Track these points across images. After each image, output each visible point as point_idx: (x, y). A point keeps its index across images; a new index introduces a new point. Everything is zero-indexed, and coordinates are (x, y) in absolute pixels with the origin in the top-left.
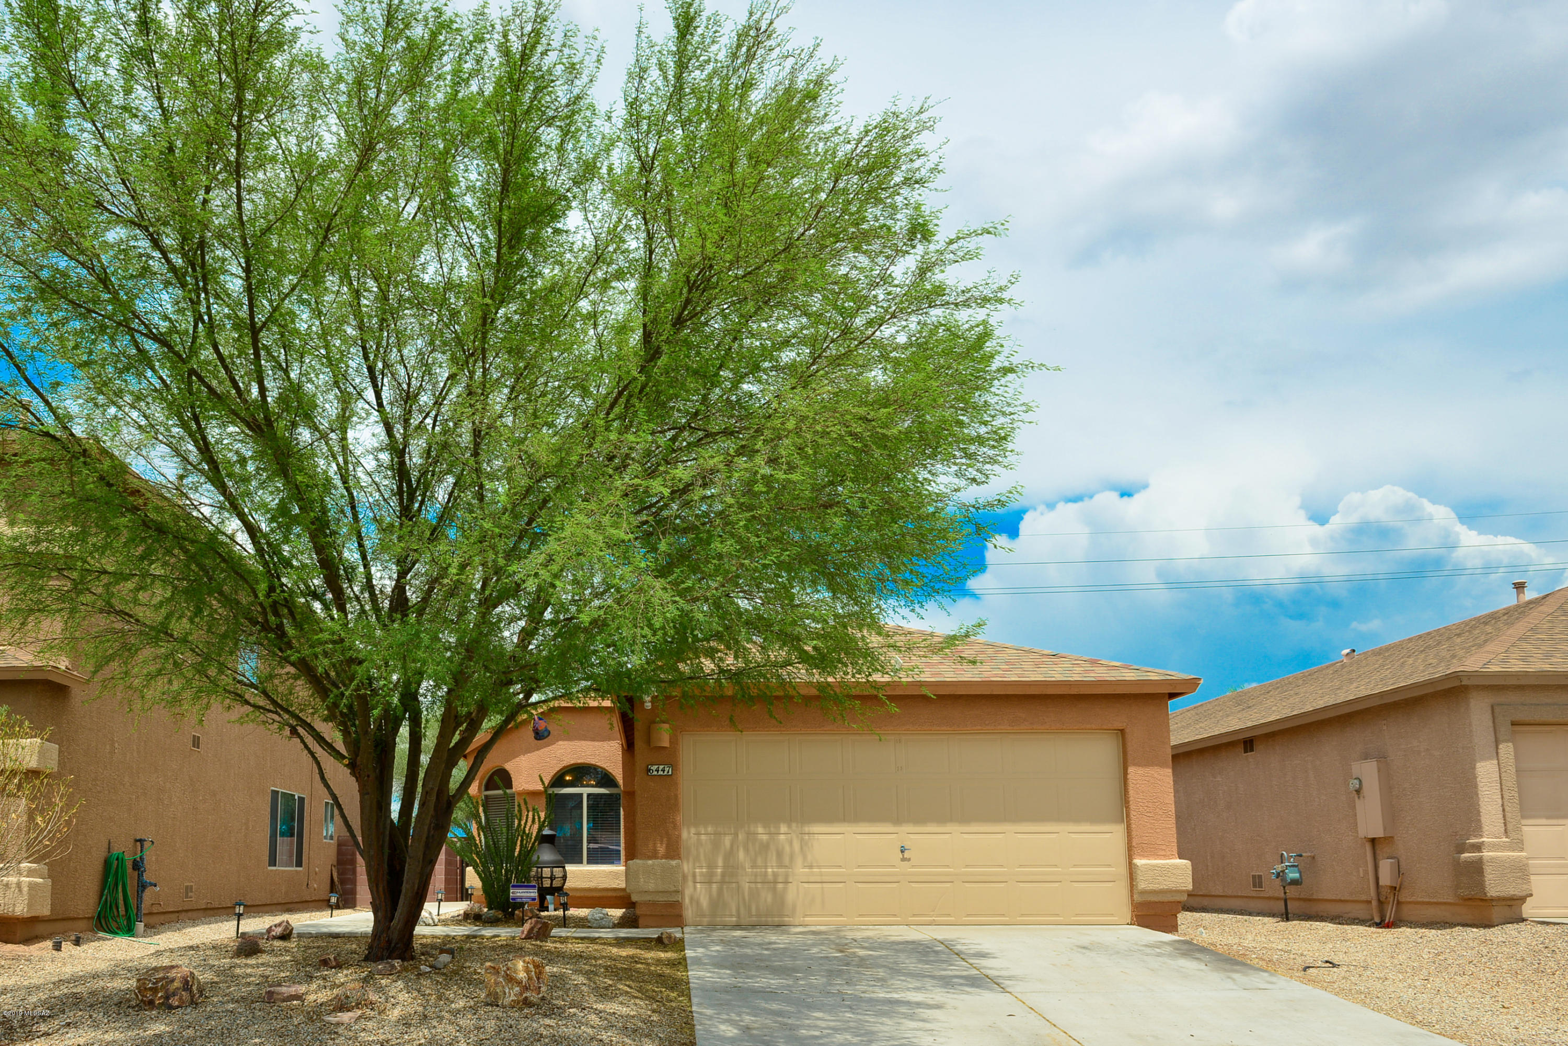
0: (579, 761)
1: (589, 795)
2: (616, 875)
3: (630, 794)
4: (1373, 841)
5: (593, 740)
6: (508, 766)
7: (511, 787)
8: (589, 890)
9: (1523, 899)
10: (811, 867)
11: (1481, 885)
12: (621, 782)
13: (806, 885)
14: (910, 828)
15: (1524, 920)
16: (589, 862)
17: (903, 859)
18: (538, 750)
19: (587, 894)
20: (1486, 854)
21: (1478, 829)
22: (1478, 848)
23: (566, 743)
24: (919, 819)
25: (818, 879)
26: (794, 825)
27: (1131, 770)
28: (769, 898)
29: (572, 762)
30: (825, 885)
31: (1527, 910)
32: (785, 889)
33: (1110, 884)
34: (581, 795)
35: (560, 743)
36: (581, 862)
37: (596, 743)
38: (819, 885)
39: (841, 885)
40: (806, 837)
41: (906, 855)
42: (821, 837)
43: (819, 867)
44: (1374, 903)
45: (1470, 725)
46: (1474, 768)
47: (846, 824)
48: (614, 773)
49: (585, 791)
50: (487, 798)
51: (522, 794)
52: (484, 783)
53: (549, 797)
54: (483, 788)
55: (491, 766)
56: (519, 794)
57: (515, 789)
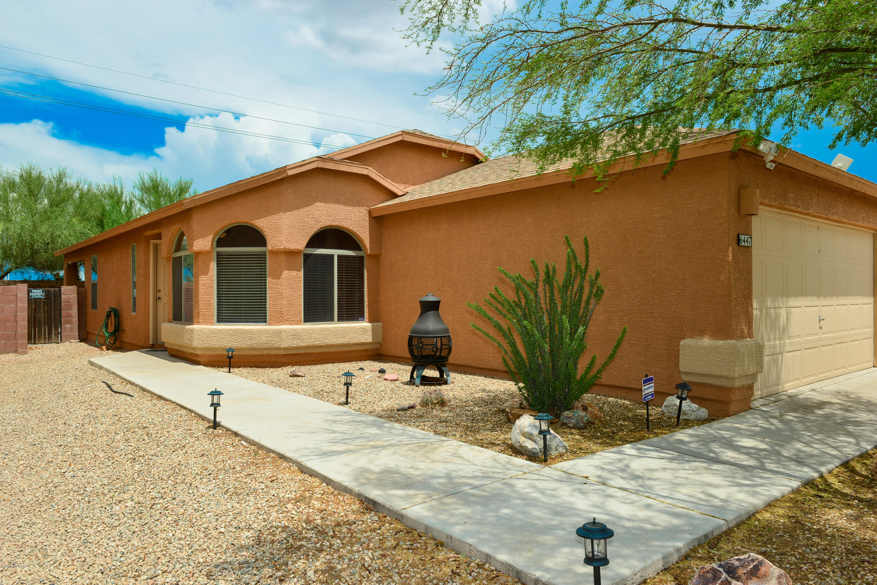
0: (334, 224)
1: (339, 257)
2: (364, 329)
3: (376, 257)
5: (346, 204)
6: (261, 224)
7: (265, 245)
8: (342, 345)
10: (790, 338)
12: (368, 245)
14: (822, 302)
16: (341, 319)
18: (297, 209)
23: (323, 204)
26: (784, 299)
28: (775, 372)
29: (328, 224)
32: (782, 360)
33: (870, 340)
34: (332, 257)
35: (318, 204)
36: (332, 320)
37: (348, 208)
40: (788, 311)
42: (794, 310)
43: (793, 338)
47: (802, 298)
48: (362, 237)
49: (336, 252)
50: (219, 254)
51: (276, 253)
52: (216, 240)
53: (307, 257)
54: (215, 244)
55: (233, 221)
56: (272, 252)
57: (269, 247)
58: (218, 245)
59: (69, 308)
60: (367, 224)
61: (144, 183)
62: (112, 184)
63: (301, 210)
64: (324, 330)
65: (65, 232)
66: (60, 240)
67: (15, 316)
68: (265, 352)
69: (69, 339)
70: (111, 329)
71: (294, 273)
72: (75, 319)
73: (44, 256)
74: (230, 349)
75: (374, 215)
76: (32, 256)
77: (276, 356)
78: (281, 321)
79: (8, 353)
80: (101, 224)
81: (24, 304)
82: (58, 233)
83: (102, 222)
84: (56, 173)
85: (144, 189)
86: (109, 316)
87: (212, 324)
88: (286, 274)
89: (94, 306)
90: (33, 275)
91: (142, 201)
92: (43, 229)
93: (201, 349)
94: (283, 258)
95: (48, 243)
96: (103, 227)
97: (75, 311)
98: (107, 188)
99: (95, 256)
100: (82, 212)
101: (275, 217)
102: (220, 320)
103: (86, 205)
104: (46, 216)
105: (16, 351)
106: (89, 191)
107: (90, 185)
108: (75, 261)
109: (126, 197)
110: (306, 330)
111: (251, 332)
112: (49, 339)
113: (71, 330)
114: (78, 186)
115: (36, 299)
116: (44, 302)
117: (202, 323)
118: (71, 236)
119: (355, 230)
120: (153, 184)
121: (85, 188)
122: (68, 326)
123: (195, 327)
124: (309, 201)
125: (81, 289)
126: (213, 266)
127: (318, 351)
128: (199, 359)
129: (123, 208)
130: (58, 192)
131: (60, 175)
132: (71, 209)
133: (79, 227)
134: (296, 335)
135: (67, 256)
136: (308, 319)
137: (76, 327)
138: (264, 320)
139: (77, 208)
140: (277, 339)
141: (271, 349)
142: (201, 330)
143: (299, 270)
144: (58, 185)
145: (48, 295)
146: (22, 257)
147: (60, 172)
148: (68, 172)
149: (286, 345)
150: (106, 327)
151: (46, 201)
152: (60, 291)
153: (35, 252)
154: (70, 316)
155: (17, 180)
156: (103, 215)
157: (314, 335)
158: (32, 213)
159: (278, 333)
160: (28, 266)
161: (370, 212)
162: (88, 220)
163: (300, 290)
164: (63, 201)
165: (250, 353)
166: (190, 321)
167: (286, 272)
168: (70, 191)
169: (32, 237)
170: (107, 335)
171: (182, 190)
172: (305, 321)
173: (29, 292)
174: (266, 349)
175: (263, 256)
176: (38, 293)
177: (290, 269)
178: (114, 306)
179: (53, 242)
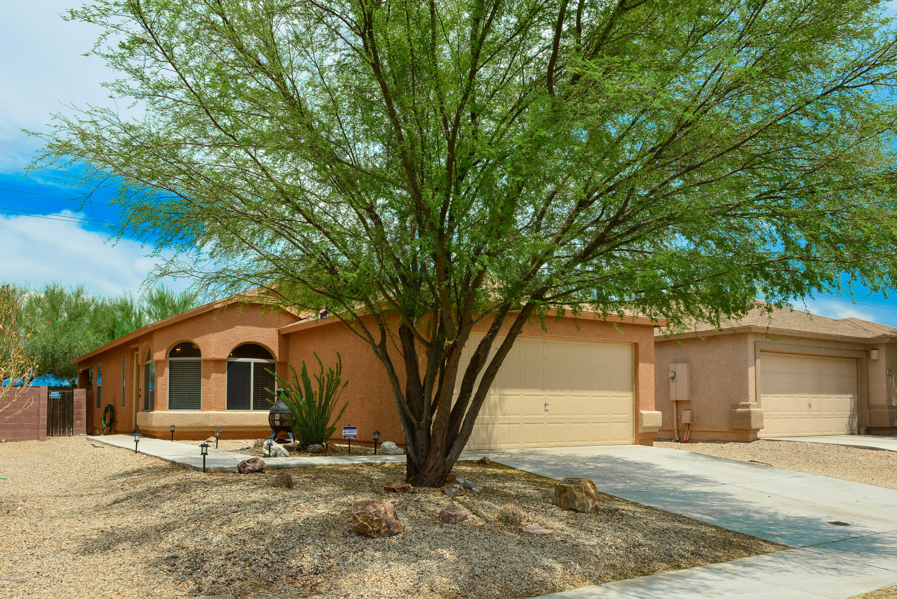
0: (250, 340)
1: (255, 363)
3: (284, 364)
4: (677, 402)
5: (260, 326)
6: (198, 341)
7: (200, 356)
8: (256, 427)
9: (758, 430)
10: (504, 415)
11: (749, 424)
12: (277, 356)
13: (501, 425)
14: (548, 392)
15: (758, 439)
16: (256, 408)
17: (546, 410)
18: (222, 331)
19: (254, 430)
20: (752, 409)
21: (747, 398)
22: (748, 406)
24: (553, 388)
25: (507, 422)
26: (497, 389)
27: (640, 364)
28: (484, 435)
29: (245, 341)
30: (511, 425)
31: (760, 435)
32: (493, 428)
33: (626, 424)
34: (249, 363)
35: (238, 327)
36: (249, 408)
37: (262, 329)
38: (508, 425)
39: (517, 425)
40: (502, 397)
41: (547, 407)
42: (509, 397)
43: (508, 415)
44: (676, 431)
45: (747, 350)
46: (747, 370)
47: (520, 390)
48: (273, 349)
49: (253, 361)
50: (171, 362)
51: (207, 361)
52: (169, 351)
53: (230, 364)
54: (168, 355)
55: (179, 340)
56: (205, 361)
57: (202, 357)
58: (171, 356)
59: (80, 407)
60: (277, 340)
61: (152, 296)
62: (123, 297)
63: (225, 331)
64: (241, 415)
65: (80, 343)
66: (76, 350)
67: (38, 411)
68: (199, 430)
69: (78, 433)
70: (108, 421)
71: (220, 375)
72: (84, 416)
73: (62, 365)
74: (173, 426)
75: (282, 333)
76: (53, 364)
77: (206, 432)
78: (210, 409)
79: (32, 439)
80: (112, 335)
81: (44, 402)
82: (75, 344)
83: (113, 332)
84: (75, 290)
85: (153, 301)
86: (106, 410)
87: (164, 410)
88: (214, 375)
89: (99, 406)
90: (54, 383)
91: (150, 313)
92: (62, 341)
93: (157, 427)
94: (212, 364)
95: (66, 353)
96: (113, 337)
97: (84, 410)
98: (119, 302)
99: (100, 364)
100: (95, 325)
101: (207, 336)
102: (171, 408)
103: (99, 318)
104: (65, 328)
105: (38, 439)
106: (102, 305)
107: (104, 300)
108: (86, 368)
109: (136, 309)
110: (228, 415)
111: (189, 416)
112: (63, 433)
113: (81, 425)
114: (93, 301)
115: (54, 399)
116: (60, 402)
117: (159, 410)
118: (85, 347)
119: (267, 344)
120: (160, 297)
121: (100, 302)
122: (78, 422)
123: (155, 412)
124: (231, 325)
125: (90, 392)
126: (167, 370)
127: (237, 430)
128: (156, 435)
129: (133, 319)
130: (76, 306)
131: (78, 291)
132: (87, 321)
133: (92, 338)
134: (220, 418)
135: (81, 363)
136: (230, 407)
137: (85, 423)
138: (198, 407)
139: (93, 320)
140: (206, 420)
141: (202, 427)
142: (157, 414)
143: (224, 373)
144: (77, 301)
145: (63, 396)
146: (44, 365)
147: (78, 289)
148: (85, 289)
149: (212, 425)
150: (105, 420)
151: (66, 315)
152: (73, 393)
153: (55, 361)
154: (80, 413)
155: (43, 296)
156: (114, 327)
157: (233, 419)
158: (54, 326)
159: (207, 416)
160: (49, 373)
161: (279, 331)
162: (101, 331)
163: (224, 387)
164: (80, 315)
165: (189, 430)
166: (153, 409)
167: (214, 374)
168: (86, 306)
169: (53, 347)
170: (104, 425)
171: (186, 302)
172: (228, 409)
173: (49, 393)
174: (199, 427)
175: (198, 363)
176: (55, 395)
177: (217, 372)
178: (111, 404)
179: (70, 352)
